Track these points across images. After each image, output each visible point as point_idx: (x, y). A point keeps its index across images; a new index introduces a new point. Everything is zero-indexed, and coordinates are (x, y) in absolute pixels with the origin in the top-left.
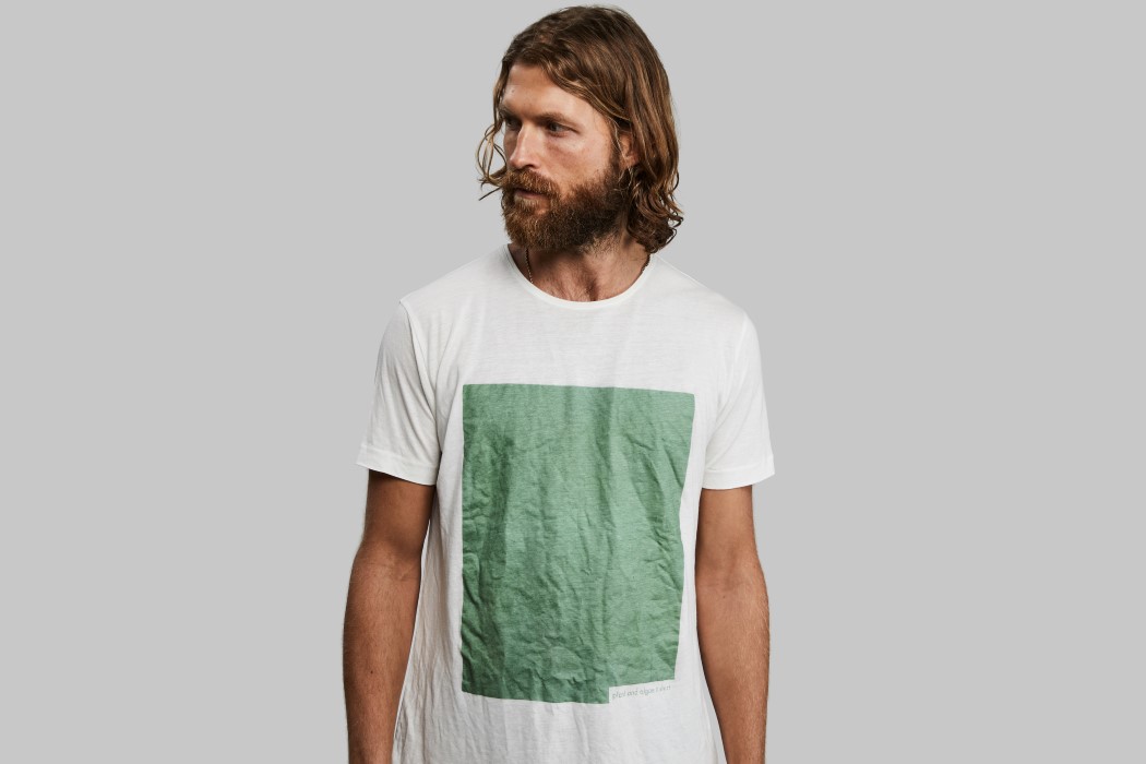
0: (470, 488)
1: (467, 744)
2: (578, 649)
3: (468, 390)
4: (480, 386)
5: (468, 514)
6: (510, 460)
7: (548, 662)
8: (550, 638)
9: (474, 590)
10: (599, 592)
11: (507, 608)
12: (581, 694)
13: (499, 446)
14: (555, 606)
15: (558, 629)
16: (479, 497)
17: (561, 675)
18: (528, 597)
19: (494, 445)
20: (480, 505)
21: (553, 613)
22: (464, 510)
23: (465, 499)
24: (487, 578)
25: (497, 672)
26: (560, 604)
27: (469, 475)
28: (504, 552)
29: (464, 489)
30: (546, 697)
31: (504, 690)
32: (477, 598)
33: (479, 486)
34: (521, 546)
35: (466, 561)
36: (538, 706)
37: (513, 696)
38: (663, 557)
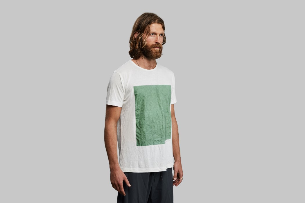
0: (137, 106)
1: (139, 156)
2: (159, 134)
3: (135, 88)
4: (137, 87)
5: (136, 111)
6: (144, 100)
7: (154, 138)
8: (153, 133)
9: (138, 126)
10: (161, 123)
11: (146, 128)
12: (160, 143)
13: (142, 97)
14: (154, 127)
15: (155, 131)
16: (139, 108)
17: (156, 140)
18: (150, 126)
19: (141, 98)
20: (139, 109)
21: (154, 128)
22: (136, 110)
23: (136, 108)
24: (141, 123)
25: (145, 141)
26: (155, 126)
27: (136, 104)
28: (145, 118)
29: (136, 106)
30: (154, 144)
31: (146, 144)
32: (139, 127)
33: (138, 106)
34: (147, 116)
35: (136, 120)
36: (153, 146)
37: (148, 145)
38: (169, 116)
